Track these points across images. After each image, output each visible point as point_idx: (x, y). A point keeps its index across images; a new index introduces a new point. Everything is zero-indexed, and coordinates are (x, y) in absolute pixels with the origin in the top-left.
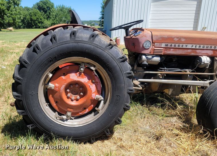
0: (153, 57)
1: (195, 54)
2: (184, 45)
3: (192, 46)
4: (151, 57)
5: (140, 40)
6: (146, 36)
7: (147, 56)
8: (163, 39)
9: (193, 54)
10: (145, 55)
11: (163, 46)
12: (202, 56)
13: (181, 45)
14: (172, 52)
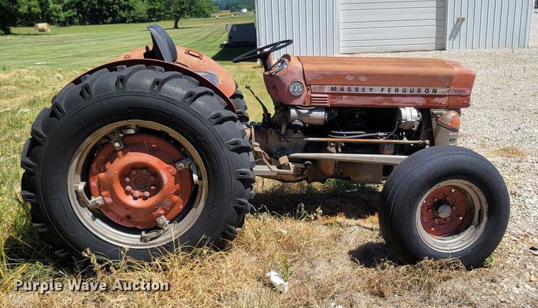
0: (311, 111)
1: (391, 104)
2: (367, 88)
3: (382, 90)
4: (307, 111)
5: (283, 79)
6: (291, 73)
7: (299, 110)
8: (326, 78)
9: (386, 104)
10: (295, 107)
11: (326, 91)
12: (404, 107)
13: (360, 88)
14: (345, 101)
